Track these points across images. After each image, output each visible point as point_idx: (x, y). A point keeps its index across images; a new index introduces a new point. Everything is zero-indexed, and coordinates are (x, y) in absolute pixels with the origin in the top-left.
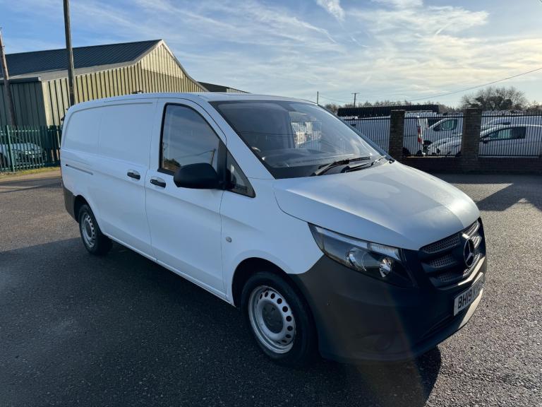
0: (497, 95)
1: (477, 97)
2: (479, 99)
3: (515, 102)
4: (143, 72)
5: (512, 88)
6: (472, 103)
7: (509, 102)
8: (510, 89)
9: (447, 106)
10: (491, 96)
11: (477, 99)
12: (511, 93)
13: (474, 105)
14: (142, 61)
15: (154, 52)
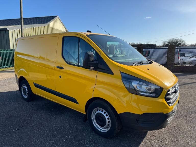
3: (182, 44)
4: (51, 28)
5: (181, 39)
10: (173, 41)
11: (168, 42)
13: (167, 45)
14: (50, 24)
15: (55, 20)
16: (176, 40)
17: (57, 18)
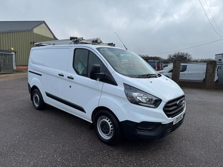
0: (181, 55)
1: (174, 55)
2: (175, 56)
3: (188, 58)
4: (36, 35)
5: (187, 53)
7: (186, 58)
8: (186, 53)
9: (162, 58)
10: (179, 55)
11: (174, 56)
12: (187, 55)
13: (172, 58)
14: (34, 29)
15: (40, 26)
16: (182, 54)
17: (43, 23)
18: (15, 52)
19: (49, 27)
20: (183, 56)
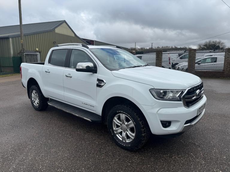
1: (204, 44)
2: (206, 45)
6: (202, 47)
7: (218, 47)
8: (219, 41)
12: (219, 43)
14: (56, 29)
15: (61, 26)
16: (213, 42)
17: (64, 22)
18: (40, 52)
19: (70, 26)
20: (215, 45)
